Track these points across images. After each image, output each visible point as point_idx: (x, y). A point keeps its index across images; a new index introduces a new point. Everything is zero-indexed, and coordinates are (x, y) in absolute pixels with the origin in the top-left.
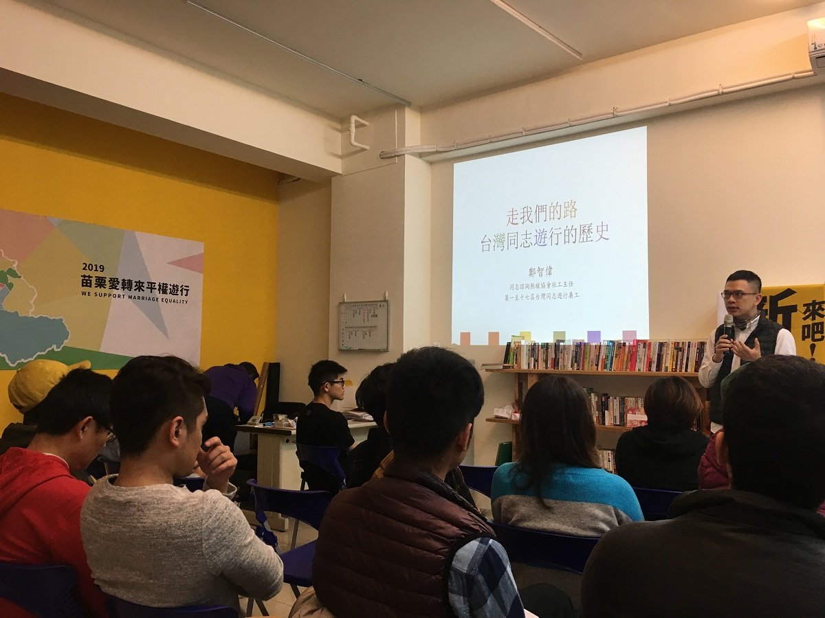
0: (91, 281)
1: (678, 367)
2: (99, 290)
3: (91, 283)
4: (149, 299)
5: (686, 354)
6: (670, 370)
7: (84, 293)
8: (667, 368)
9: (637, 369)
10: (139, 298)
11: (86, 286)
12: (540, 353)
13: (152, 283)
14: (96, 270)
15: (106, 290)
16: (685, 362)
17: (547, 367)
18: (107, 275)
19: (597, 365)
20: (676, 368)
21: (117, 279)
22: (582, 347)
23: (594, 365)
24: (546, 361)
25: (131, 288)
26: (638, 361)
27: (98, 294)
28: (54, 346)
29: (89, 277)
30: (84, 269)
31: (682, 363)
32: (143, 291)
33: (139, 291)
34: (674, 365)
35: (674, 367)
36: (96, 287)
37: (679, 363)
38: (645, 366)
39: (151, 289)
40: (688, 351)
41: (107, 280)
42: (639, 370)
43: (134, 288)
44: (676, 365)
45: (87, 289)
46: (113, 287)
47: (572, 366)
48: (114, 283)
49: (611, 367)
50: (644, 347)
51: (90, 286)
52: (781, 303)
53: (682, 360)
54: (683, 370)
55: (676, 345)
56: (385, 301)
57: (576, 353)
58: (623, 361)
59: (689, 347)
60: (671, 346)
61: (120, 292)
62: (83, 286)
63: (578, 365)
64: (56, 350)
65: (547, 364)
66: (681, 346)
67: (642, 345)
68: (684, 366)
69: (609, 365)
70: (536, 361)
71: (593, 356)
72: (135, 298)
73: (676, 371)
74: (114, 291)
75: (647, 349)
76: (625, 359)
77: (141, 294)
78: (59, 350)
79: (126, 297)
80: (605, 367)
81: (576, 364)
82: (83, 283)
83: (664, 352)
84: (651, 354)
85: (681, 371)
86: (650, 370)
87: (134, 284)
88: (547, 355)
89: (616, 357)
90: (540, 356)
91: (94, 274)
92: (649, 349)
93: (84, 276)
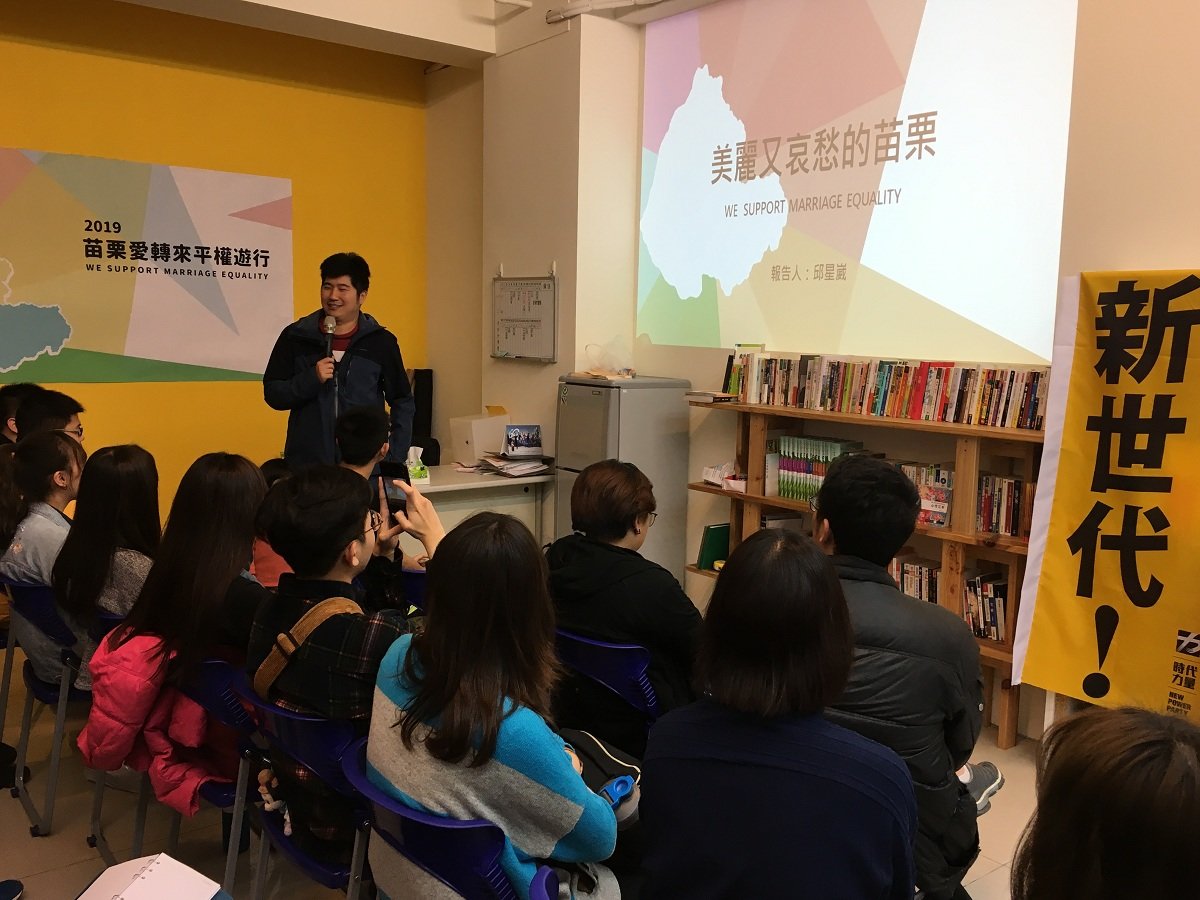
0: (100, 247)
1: (991, 416)
2: (113, 262)
3: (100, 251)
4: (201, 273)
5: (1005, 394)
6: (974, 421)
7: (90, 267)
8: (970, 417)
9: (923, 416)
10: (182, 272)
11: (93, 255)
12: (777, 376)
13: (203, 248)
14: (108, 231)
15: (128, 261)
16: (1002, 408)
17: (786, 403)
18: (127, 237)
19: (861, 404)
20: (987, 417)
21: (144, 243)
22: (841, 370)
23: (857, 404)
24: (785, 392)
25: (168, 257)
26: (927, 400)
27: (113, 268)
28: (48, 349)
29: (97, 241)
30: (88, 229)
31: (997, 411)
32: (189, 260)
33: (182, 261)
34: (984, 413)
35: (984, 417)
36: (109, 257)
37: (992, 410)
38: (937, 412)
39: (203, 257)
40: (1010, 388)
41: (127, 246)
42: (927, 418)
43: (173, 257)
44: (988, 412)
45: (94, 261)
46: (138, 256)
47: (823, 403)
48: (138, 250)
49: (883, 408)
50: (939, 375)
51: (100, 256)
52: (1175, 305)
53: (998, 404)
54: (999, 424)
55: (991, 375)
56: (552, 278)
57: (832, 379)
58: (901, 400)
59: (1011, 380)
60: (981, 377)
61: (150, 263)
62: (87, 255)
63: (833, 403)
64: (51, 353)
65: (786, 397)
66: (998, 378)
67: (934, 374)
68: (1000, 416)
69: (879, 406)
70: (772, 390)
71: (856, 387)
72: (175, 272)
73: (985, 424)
74: (140, 263)
75: (942, 380)
76: (907, 396)
77: (186, 265)
78: (57, 353)
79: (161, 271)
80: (872, 408)
81: (829, 400)
82: (87, 251)
83: (969, 389)
84: (949, 390)
85: (994, 425)
86: (944, 420)
87: (172, 251)
88: (787, 382)
89: (892, 392)
90: (777, 381)
91: (104, 237)
92: (946, 381)
93: (89, 241)
